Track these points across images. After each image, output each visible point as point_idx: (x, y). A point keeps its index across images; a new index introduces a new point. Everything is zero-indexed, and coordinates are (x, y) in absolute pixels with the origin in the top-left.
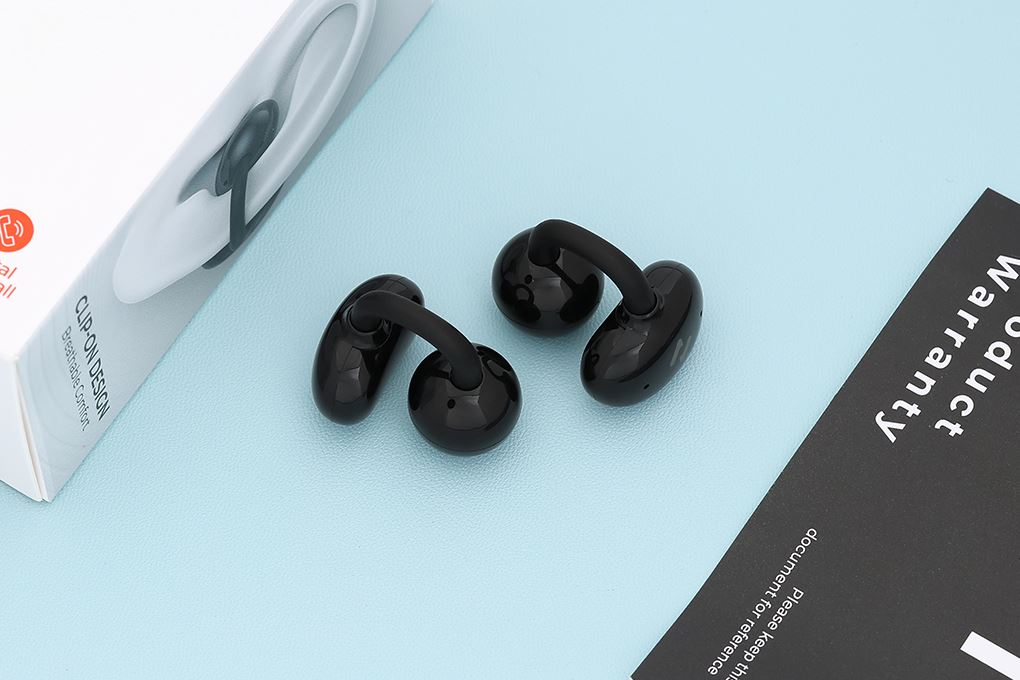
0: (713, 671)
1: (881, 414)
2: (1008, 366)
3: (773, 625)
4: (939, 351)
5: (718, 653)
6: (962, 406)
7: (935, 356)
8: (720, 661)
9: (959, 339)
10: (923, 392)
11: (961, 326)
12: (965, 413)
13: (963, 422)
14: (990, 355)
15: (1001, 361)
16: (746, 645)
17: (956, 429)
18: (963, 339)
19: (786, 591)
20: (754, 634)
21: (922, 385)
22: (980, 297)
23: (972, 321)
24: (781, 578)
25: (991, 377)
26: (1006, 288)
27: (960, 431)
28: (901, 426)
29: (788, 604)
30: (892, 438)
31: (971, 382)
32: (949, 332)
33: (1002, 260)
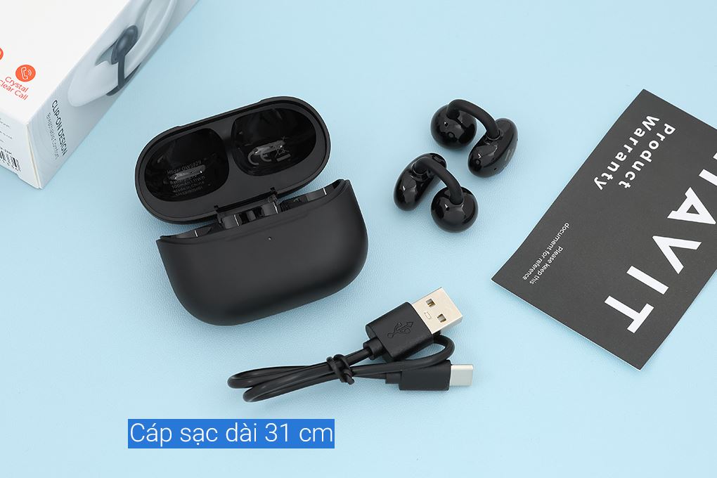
0: (525, 278)
1: (597, 178)
2: (650, 161)
3: (550, 261)
4: (622, 154)
5: (527, 271)
6: (630, 176)
7: (620, 156)
8: (528, 275)
9: (630, 149)
10: (614, 170)
11: (631, 144)
12: (631, 179)
13: (631, 182)
14: (642, 156)
15: (647, 159)
16: (538, 269)
17: (627, 185)
18: (631, 149)
19: (555, 248)
20: (542, 265)
21: (614, 167)
22: (639, 133)
23: (636, 142)
24: (554, 243)
25: (643, 165)
26: (650, 129)
27: (629, 186)
28: (605, 183)
29: (556, 253)
30: (601, 188)
31: (634, 166)
32: (626, 146)
33: (649, 118)
